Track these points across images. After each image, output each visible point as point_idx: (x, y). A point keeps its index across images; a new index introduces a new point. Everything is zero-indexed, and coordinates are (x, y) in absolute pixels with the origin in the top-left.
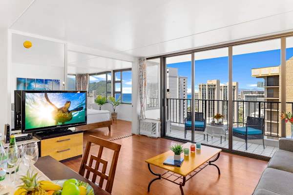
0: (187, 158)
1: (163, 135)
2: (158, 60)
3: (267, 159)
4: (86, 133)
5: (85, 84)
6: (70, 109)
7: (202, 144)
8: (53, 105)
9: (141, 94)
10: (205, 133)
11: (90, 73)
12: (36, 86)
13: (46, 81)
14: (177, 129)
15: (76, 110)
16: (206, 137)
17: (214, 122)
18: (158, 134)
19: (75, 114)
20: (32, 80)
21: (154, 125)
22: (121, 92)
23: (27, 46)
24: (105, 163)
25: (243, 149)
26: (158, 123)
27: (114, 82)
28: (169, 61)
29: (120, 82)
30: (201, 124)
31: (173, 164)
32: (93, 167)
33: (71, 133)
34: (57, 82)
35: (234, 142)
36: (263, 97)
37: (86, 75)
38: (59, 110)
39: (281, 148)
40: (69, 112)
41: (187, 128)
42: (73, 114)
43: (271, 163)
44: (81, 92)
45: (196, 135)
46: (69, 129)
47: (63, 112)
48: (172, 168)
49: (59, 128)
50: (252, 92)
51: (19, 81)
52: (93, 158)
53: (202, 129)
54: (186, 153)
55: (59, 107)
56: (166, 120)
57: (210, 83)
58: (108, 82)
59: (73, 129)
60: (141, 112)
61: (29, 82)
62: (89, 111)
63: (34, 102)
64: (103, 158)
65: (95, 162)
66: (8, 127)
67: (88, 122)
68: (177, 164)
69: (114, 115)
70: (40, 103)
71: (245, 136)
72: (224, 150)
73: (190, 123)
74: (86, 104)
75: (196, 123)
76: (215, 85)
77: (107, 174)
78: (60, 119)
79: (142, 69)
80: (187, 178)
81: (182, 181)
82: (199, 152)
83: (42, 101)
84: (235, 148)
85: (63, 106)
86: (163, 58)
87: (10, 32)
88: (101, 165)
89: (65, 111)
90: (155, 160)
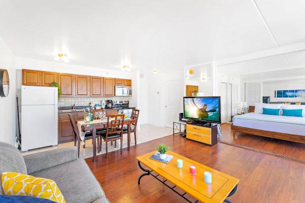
6: (207, 110)
8: (197, 106)
15: (211, 111)
19: (210, 114)
38: (200, 110)
40: (206, 112)
42: (209, 113)
55: (200, 108)
78: (201, 116)
85: (202, 107)
89: (203, 111)
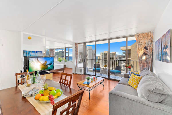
0: (92, 82)
1: (85, 73)
2: (83, 44)
3: (119, 81)
4: (54, 73)
5: (53, 53)
6: (47, 64)
7: (98, 76)
8: (40, 62)
9: (76, 57)
10: (101, 72)
11: (55, 48)
12: (32, 54)
13: (36, 52)
14: (90, 71)
15: (49, 64)
16: (101, 74)
17: (104, 68)
18: (83, 73)
19: (49, 66)
20: (30, 51)
21: (81, 70)
22: (68, 57)
23: (29, 38)
24: (68, 81)
25: (114, 78)
26: (83, 69)
27: (66, 52)
28: (87, 44)
29: (68, 52)
30: (99, 69)
31: (87, 84)
32: (64, 82)
33: (47, 73)
34: (41, 52)
35: (110, 76)
36: (124, 58)
37: (54, 49)
38: (42, 64)
39: (125, 77)
40: (46, 65)
41: (94, 70)
43: (120, 82)
44: (51, 57)
45: (97, 73)
46: (47, 72)
47: (44, 65)
48: (86, 85)
49: (43, 72)
50: (121, 56)
51: (24, 52)
52: (63, 79)
53: (99, 71)
54: (92, 79)
56: (86, 68)
57: (105, 52)
58: (63, 52)
59: (48, 72)
60: (76, 64)
61: (28, 52)
62: (55, 64)
63: (33, 61)
64: (67, 79)
65: (64, 81)
66: (22, 72)
67: (55, 69)
68: (88, 84)
69: (65, 66)
70: (35, 62)
71: (114, 73)
72: (106, 78)
73: (95, 69)
74: (53, 62)
75: (97, 69)
76: (107, 53)
77: (68, 84)
79: (76, 47)
80: (91, 88)
81: (89, 89)
82: (97, 79)
83: (36, 61)
84: (111, 78)
85: (44, 63)
86: (85, 43)
87: (22, 33)
88: (66, 81)
89: (45, 65)
90: (80, 82)
